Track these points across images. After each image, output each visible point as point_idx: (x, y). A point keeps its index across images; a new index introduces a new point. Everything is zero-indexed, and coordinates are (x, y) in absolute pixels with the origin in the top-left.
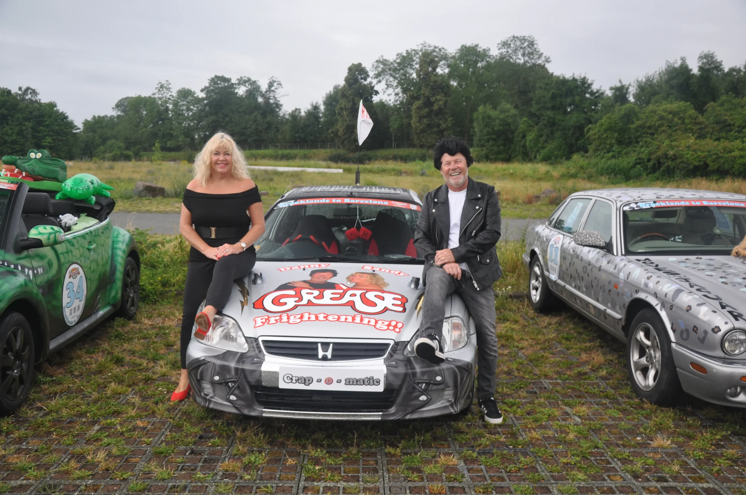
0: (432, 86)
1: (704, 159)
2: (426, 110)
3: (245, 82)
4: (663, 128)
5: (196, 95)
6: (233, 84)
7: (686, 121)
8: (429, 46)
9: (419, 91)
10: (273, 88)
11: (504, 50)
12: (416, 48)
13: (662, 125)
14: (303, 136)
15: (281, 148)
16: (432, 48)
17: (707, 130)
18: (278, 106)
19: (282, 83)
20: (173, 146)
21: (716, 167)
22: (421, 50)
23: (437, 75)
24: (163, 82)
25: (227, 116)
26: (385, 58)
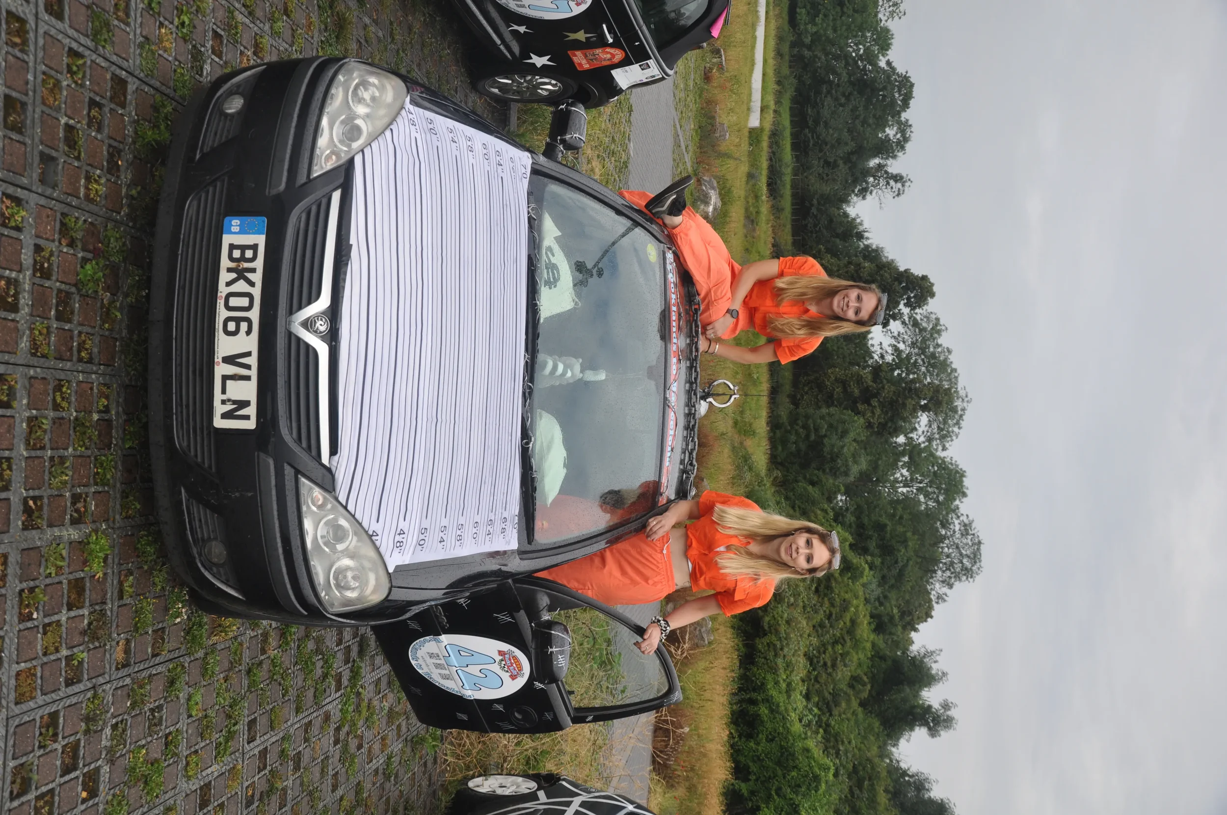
0: (897, 401)
1: (773, 631)
2: (856, 392)
3: (903, 132)
4: (827, 604)
5: (881, 57)
6: (899, 113)
7: (840, 647)
8: (963, 410)
9: (888, 381)
10: (892, 182)
11: (957, 528)
12: (960, 386)
13: (832, 605)
14: (814, 210)
15: (793, 181)
16: (960, 412)
17: (824, 676)
18: (863, 192)
19: (902, 197)
20: (799, 17)
21: (760, 647)
22: (956, 392)
23: (914, 411)
24: (902, 8)
25: (848, 98)
26: (943, 334)
